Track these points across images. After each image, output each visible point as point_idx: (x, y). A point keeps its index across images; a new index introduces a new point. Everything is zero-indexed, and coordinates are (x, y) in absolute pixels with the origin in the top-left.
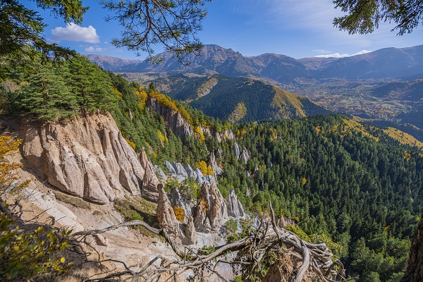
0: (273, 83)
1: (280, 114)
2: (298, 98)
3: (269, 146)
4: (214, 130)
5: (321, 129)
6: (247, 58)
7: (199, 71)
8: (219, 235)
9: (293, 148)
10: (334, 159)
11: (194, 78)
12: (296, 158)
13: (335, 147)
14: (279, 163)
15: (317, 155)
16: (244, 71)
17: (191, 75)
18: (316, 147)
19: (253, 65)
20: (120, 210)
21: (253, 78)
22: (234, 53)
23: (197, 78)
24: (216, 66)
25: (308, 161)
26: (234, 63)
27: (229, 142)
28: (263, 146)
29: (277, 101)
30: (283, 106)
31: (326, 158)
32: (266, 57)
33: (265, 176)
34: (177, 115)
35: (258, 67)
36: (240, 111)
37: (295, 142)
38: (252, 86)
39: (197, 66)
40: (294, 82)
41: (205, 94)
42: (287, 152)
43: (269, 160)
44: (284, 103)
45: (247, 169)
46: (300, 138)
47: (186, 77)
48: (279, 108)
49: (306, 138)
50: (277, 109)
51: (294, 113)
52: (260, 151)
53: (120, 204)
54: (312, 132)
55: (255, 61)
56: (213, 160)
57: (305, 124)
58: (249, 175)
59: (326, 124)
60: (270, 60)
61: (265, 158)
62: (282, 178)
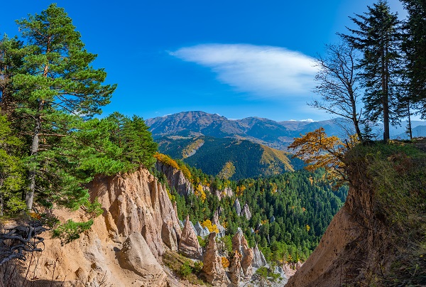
0: (259, 142)
1: (270, 170)
2: (285, 154)
3: (271, 200)
4: (214, 188)
5: (313, 179)
6: (232, 121)
7: (184, 133)
8: (252, 282)
9: (293, 199)
10: (329, 203)
11: (178, 140)
12: (298, 209)
13: (328, 193)
14: (283, 216)
15: (315, 202)
16: (230, 132)
17: (175, 138)
18: (313, 196)
19: (239, 127)
20: (168, 265)
21: (239, 138)
22: (219, 117)
23: (182, 139)
24: (201, 128)
25: (308, 210)
26: (220, 125)
27: (229, 199)
28: (265, 200)
29: (265, 157)
30: (271, 162)
31: (323, 204)
32: (251, 120)
33: (270, 230)
34: (179, 173)
35: (244, 129)
36: (229, 169)
37: (294, 194)
38: (239, 145)
39: (181, 129)
40: (279, 141)
41: (190, 155)
42: (289, 204)
43: (271, 214)
44: (272, 159)
45: (250, 226)
46: (298, 190)
47: (171, 140)
48: (268, 165)
49: (303, 188)
50: (266, 166)
51: (283, 168)
52: (261, 206)
53: (168, 258)
54: (307, 183)
55: (240, 123)
56: (216, 219)
57: (299, 176)
58: (253, 231)
59: (317, 175)
60: (254, 122)
61: (267, 213)
62: (288, 229)
